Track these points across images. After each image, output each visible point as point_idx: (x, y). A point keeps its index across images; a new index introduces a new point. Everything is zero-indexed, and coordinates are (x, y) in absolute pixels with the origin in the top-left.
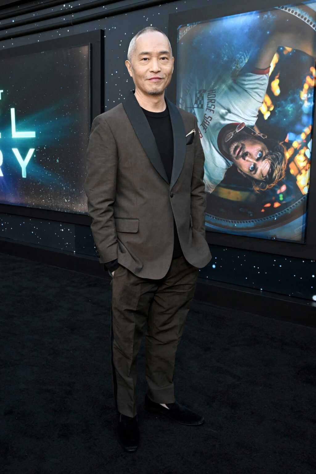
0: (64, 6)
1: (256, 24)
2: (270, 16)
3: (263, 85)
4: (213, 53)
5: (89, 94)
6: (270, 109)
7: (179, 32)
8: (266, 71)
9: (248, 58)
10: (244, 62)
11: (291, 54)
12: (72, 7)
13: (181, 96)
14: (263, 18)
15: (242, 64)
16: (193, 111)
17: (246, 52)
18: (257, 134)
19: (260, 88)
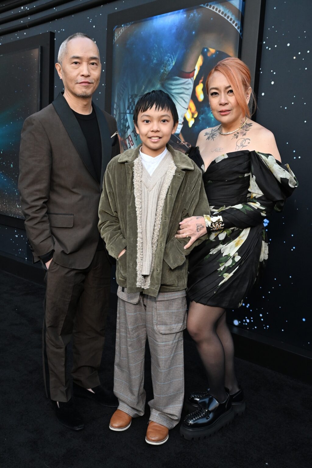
0: (22, 8)
1: (183, 23)
2: (196, 15)
3: (188, 89)
4: (144, 55)
5: (38, 98)
6: (194, 116)
7: (115, 33)
8: (191, 74)
9: (175, 61)
10: (171, 65)
11: (214, 56)
12: (28, 9)
13: (116, 101)
14: (189, 16)
15: (170, 66)
16: (126, 117)
17: (174, 53)
18: (182, 142)
19: (186, 93)
